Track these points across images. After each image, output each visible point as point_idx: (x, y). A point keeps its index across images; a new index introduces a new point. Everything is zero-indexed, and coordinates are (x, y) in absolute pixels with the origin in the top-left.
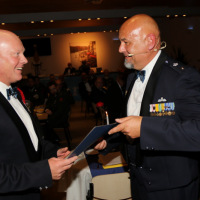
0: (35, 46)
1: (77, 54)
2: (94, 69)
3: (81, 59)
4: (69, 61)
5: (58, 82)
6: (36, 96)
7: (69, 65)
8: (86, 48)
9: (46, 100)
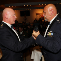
0: (25, 13)
1: (38, 16)
2: (43, 21)
3: (39, 17)
4: (35, 18)
5: (32, 24)
6: (25, 29)
7: (35, 19)
8: (41, 14)
9: (28, 30)
